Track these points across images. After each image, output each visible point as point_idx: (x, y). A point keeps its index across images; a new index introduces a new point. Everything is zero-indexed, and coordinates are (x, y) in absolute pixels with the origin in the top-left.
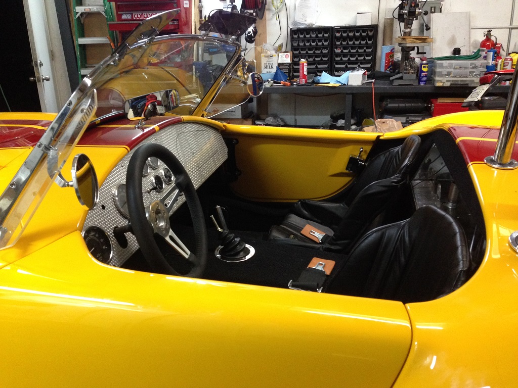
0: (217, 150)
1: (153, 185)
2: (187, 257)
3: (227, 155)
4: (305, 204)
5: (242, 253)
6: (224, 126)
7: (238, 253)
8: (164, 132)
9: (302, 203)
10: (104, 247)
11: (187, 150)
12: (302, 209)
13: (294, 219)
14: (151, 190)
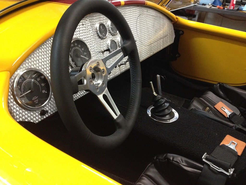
0: (167, 34)
1: (108, 47)
2: (115, 117)
3: (173, 40)
4: (222, 87)
5: (168, 117)
6: (177, 18)
7: (165, 116)
8: (129, 9)
9: (220, 86)
10: (43, 91)
11: (144, 28)
12: (219, 90)
13: (211, 95)
14: (105, 51)
